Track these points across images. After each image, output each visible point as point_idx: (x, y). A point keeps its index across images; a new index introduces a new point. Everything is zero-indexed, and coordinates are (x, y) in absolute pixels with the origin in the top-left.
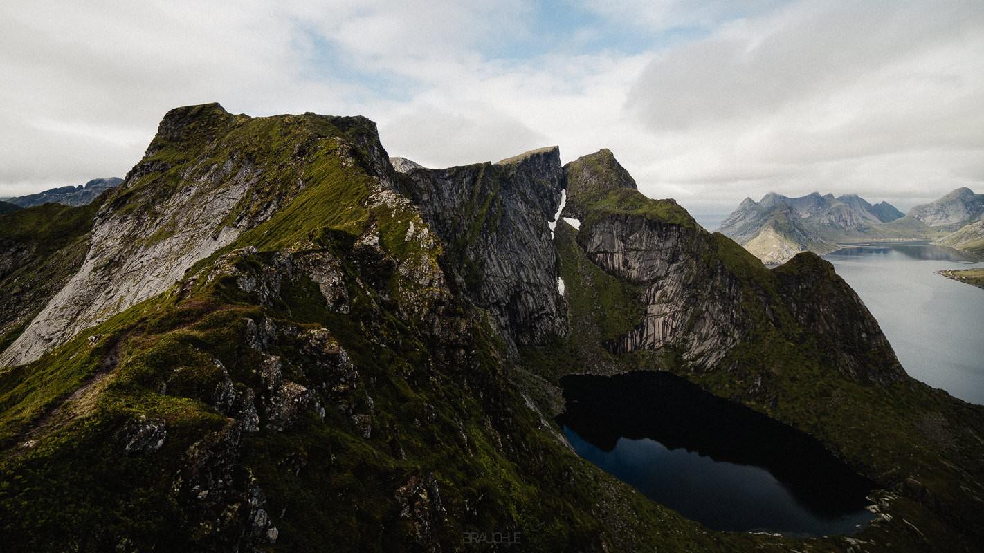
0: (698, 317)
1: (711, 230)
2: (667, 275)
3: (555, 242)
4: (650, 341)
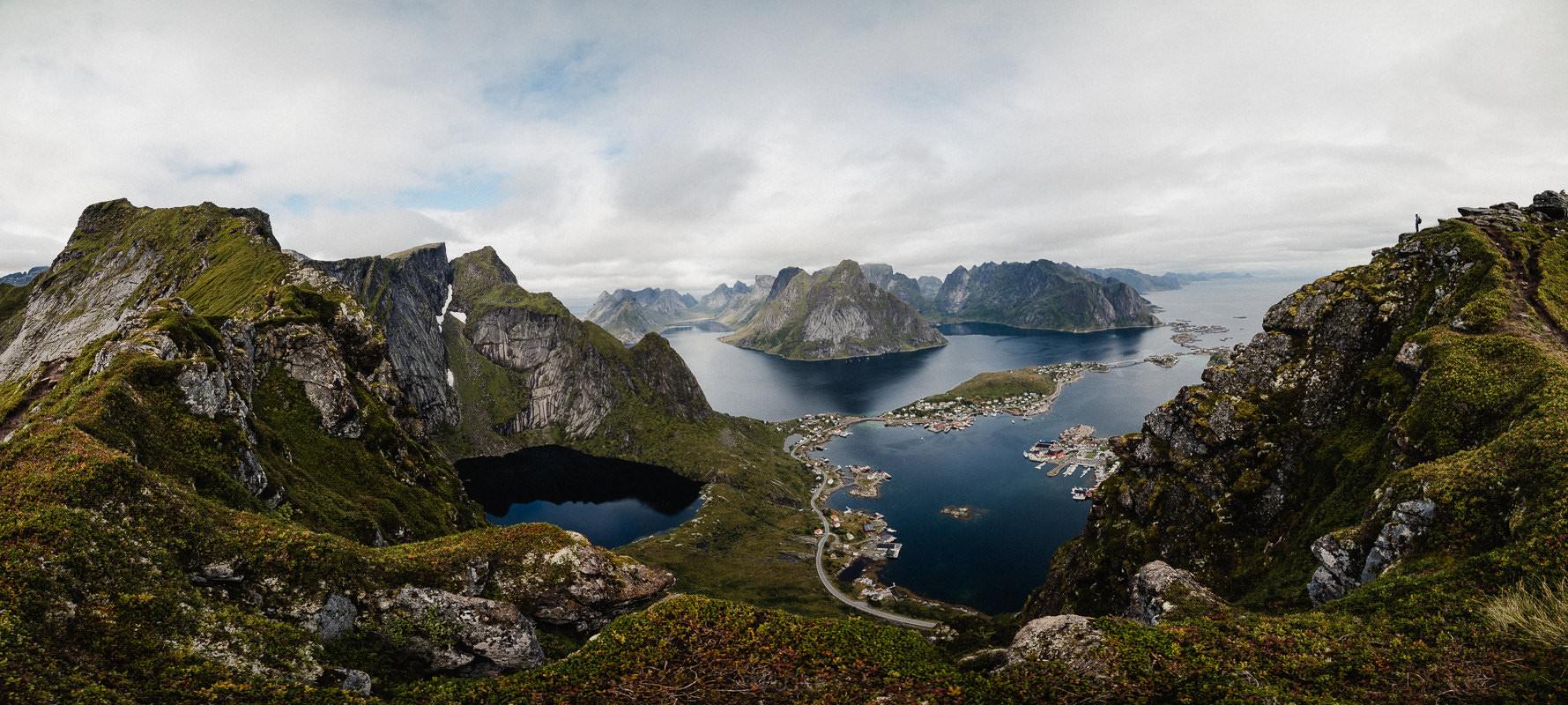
0: (576, 394)
1: (582, 319)
2: (547, 361)
3: (443, 335)
4: (536, 420)
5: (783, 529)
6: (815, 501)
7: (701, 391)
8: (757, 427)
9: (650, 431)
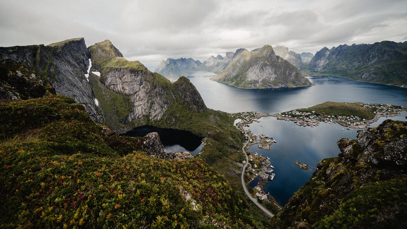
0: (152, 103)
1: (153, 71)
2: (139, 90)
3: (89, 83)
4: (137, 116)
5: (231, 159)
6: (244, 148)
7: (202, 100)
8: (224, 115)
9: (183, 116)
